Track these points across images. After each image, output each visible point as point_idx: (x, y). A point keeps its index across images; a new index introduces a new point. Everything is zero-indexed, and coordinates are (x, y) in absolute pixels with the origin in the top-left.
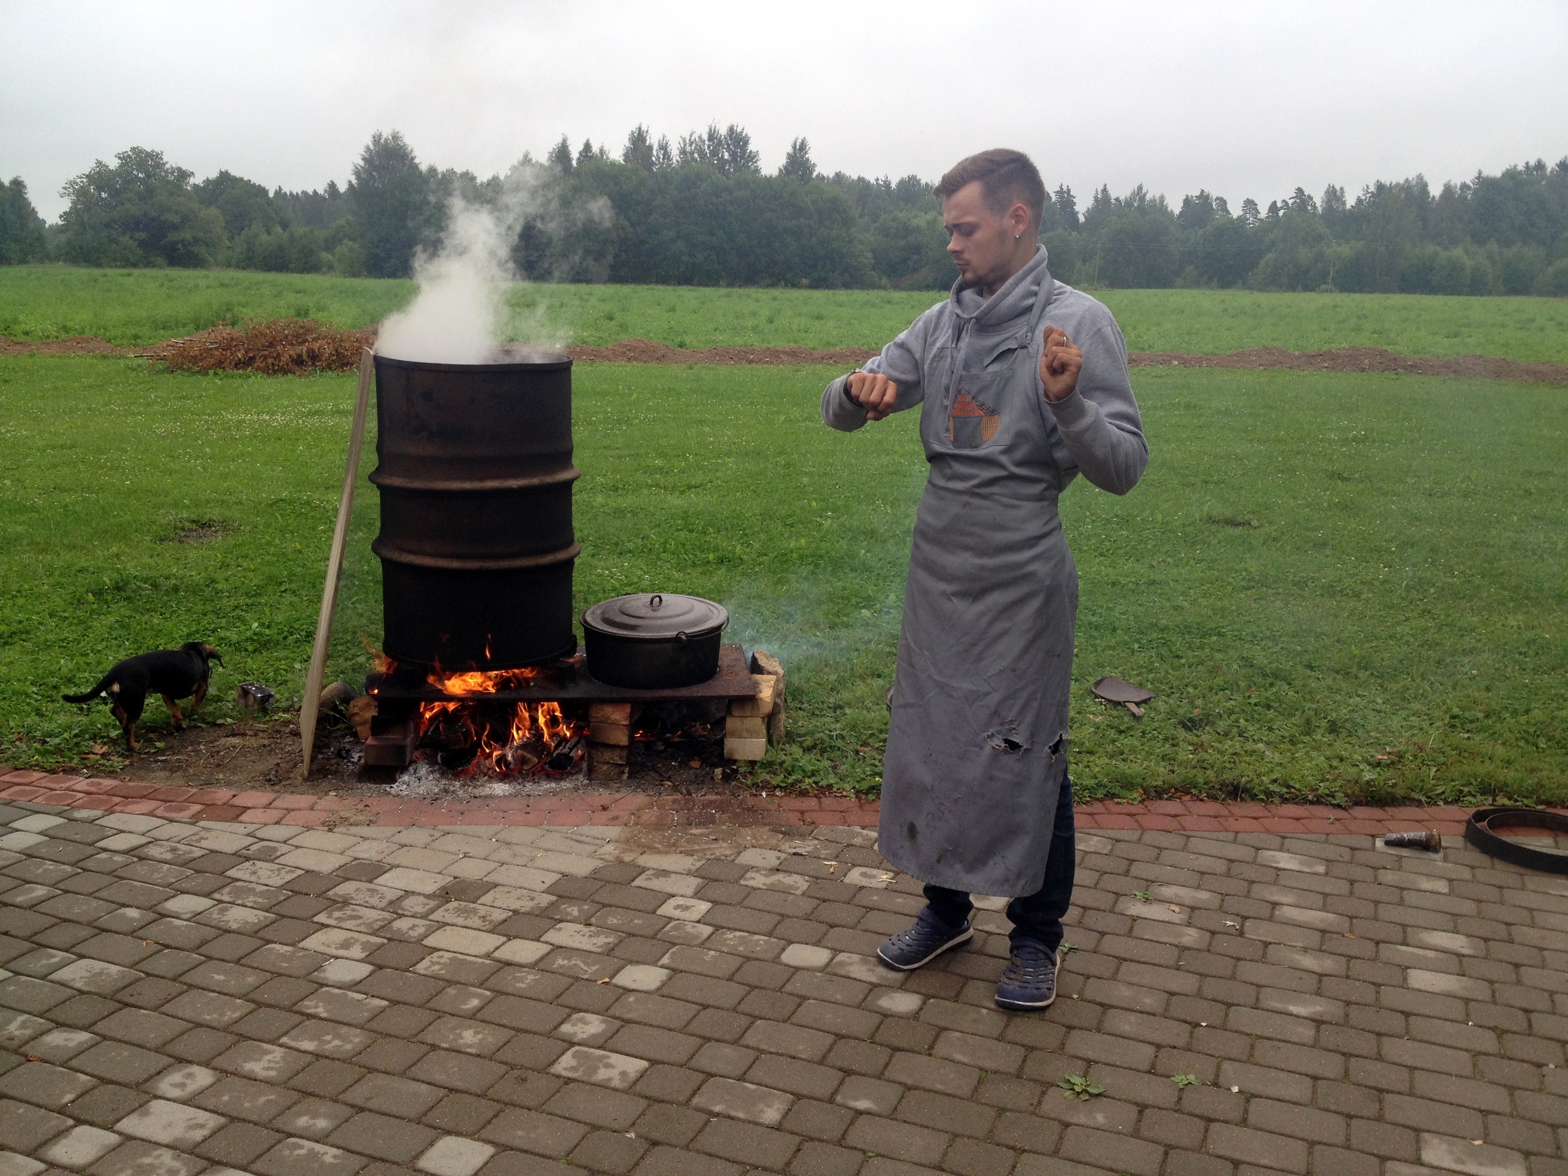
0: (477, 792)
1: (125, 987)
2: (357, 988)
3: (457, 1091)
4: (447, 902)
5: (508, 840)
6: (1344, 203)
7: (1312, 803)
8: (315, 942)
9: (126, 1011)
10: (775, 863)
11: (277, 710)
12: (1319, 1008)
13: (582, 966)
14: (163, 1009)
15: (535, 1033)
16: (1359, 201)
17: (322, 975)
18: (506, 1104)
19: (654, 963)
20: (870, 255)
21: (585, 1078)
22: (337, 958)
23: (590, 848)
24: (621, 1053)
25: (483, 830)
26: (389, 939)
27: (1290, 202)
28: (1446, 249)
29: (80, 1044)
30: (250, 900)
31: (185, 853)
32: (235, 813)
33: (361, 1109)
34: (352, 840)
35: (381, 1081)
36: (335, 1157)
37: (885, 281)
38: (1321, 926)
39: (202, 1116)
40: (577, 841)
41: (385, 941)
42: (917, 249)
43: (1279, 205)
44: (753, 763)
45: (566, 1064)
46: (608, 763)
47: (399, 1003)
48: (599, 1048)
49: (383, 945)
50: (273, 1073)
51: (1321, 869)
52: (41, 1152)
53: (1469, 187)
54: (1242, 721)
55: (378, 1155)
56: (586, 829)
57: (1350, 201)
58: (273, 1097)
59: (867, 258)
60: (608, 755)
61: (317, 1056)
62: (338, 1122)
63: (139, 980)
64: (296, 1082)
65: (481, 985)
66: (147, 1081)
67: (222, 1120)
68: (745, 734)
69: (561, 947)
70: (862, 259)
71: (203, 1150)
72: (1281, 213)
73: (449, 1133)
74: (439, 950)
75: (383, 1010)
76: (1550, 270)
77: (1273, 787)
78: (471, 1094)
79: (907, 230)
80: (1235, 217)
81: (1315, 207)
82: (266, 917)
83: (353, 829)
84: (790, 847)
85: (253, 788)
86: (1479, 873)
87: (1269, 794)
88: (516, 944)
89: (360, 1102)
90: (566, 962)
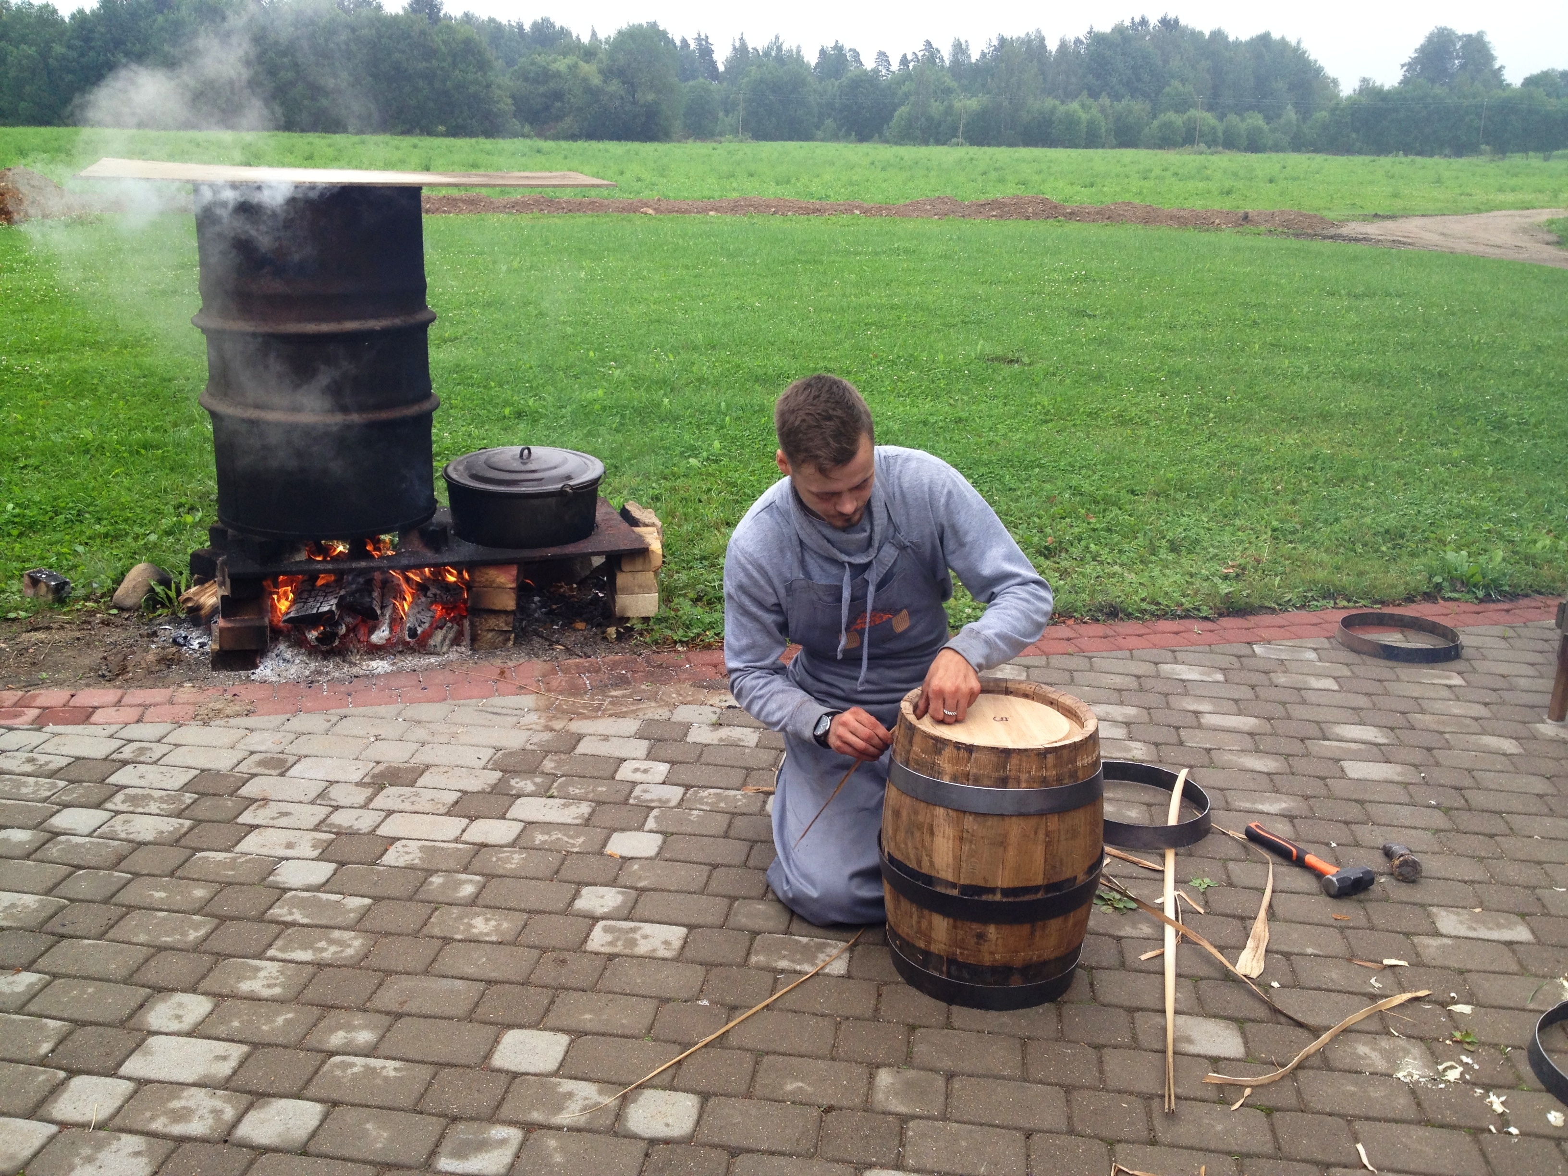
0: (355, 670)
1: (52, 917)
2: (327, 887)
3: (496, 982)
4: (382, 789)
5: (417, 718)
6: (969, 56)
7: (1181, 618)
8: (251, 844)
9: (65, 943)
10: (714, 718)
11: (77, 600)
12: (1284, 805)
13: (565, 839)
14: (110, 935)
15: (550, 913)
16: (983, 55)
17: (279, 879)
18: (556, 989)
19: (640, 828)
20: (510, 101)
21: (627, 951)
22: (287, 859)
23: (514, 720)
24: (652, 922)
25: (382, 710)
26: (337, 834)
27: (920, 54)
28: (1063, 102)
29: (31, 985)
30: (153, 808)
31: (47, 763)
32: (85, 716)
33: (399, 1016)
34: (237, 734)
35: (408, 983)
36: (395, 1069)
37: (527, 128)
38: (1246, 729)
39: (220, 1047)
40: (496, 714)
41: (333, 836)
42: (558, 95)
43: (909, 57)
44: (646, 620)
45: (599, 940)
46: (493, 630)
47: (384, 898)
48: (625, 920)
49: (333, 840)
50: (277, 990)
51: (1220, 677)
52: (41, 1112)
53: (1081, 42)
54: (1092, 546)
55: (443, 1060)
56: (498, 701)
57: (975, 56)
58: (290, 1016)
59: (506, 105)
60: (492, 622)
61: (320, 966)
62: (381, 1032)
63: (63, 908)
64: (310, 994)
65: (465, 870)
66: (131, 1016)
67: (245, 1048)
68: (636, 590)
69: (533, 823)
70: (501, 106)
71: (239, 1081)
72: (911, 66)
73: (510, 1026)
74: (399, 839)
75: (369, 909)
76: (1156, 123)
77: (1144, 605)
78: (512, 983)
79: (546, 75)
80: (869, 69)
81: (943, 60)
82: (182, 825)
83: (233, 721)
84: (721, 700)
85: (88, 685)
86: (1355, 669)
87: (1143, 612)
88: (480, 824)
89: (395, 1007)
90: (546, 837)
